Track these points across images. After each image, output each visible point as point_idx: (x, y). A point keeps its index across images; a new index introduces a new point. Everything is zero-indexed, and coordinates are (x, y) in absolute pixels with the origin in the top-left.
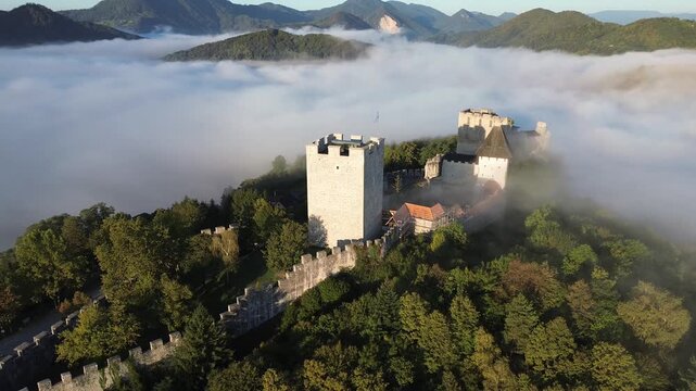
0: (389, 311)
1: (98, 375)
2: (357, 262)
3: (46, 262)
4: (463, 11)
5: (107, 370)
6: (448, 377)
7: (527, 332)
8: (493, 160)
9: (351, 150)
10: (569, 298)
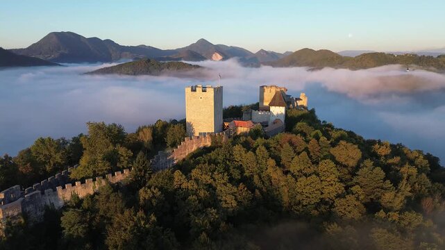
0: (229, 152)
1: (92, 184)
2: (212, 143)
3: (48, 153)
4: (262, 50)
5: (96, 182)
6: (256, 177)
7: (290, 160)
8: (277, 107)
9: (207, 89)
10: (308, 146)
